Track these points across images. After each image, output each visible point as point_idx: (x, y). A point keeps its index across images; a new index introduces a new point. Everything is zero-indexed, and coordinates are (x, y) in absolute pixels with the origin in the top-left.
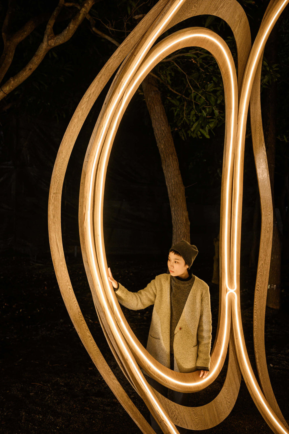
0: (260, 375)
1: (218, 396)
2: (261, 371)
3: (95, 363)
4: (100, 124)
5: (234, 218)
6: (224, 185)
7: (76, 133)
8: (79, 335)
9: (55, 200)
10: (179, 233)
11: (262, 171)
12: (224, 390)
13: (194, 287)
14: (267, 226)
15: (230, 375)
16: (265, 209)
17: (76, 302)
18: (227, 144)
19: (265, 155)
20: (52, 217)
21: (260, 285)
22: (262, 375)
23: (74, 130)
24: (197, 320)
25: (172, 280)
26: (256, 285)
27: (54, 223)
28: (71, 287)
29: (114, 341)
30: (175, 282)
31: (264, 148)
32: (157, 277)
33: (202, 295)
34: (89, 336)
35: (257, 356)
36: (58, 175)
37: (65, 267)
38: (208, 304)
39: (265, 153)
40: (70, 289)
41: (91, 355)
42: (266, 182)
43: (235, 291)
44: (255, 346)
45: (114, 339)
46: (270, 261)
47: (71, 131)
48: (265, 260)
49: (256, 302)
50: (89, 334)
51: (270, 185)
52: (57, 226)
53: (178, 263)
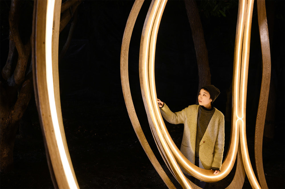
0: (258, 175)
1: (229, 186)
2: (259, 172)
3: (150, 159)
4: (153, 4)
5: (243, 70)
6: (237, 47)
7: (138, 10)
8: (140, 141)
9: (124, 55)
10: (204, 82)
11: (264, 37)
12: (233, 182)
13: (214, 115)
14: (267, 75)
15: (238, 173)
16: (265, 63)
17: (138, 120)
18: (240, 18)
19: (267, 25)
20: (123, 66)
21: (260, 116)
22: (260, 174)
23: (137, 8)
24: (215, 137)
25: (200, 109)
26: (258, 115)
27: (124, 69)
28: (134, 111)
29: (161, 146)
30: (202, 111)
31: (266, 20)
32: (189, 106)
33: (219, 121)
34: (146, 142)
35: (257, 162)
36: (127, 38)
37: (130, 98)
38: (223, 127)
39: (267, 24)
40: (134, 112)
41: (147, 154)
42: (267, 45)
43: (242, 119)
44: (256, 156)
45: (162, 145)
46: (268, 100)
47: (135, 9)
48: (264, 99)
49: (257, 127)
50: (146, 141)
51: (269, 47)
52: (126, 71)
53: (205, 96)
